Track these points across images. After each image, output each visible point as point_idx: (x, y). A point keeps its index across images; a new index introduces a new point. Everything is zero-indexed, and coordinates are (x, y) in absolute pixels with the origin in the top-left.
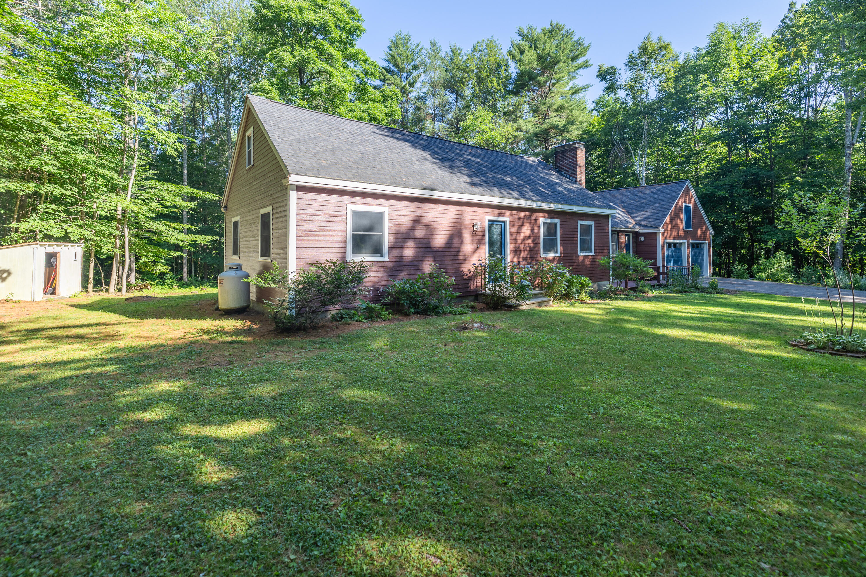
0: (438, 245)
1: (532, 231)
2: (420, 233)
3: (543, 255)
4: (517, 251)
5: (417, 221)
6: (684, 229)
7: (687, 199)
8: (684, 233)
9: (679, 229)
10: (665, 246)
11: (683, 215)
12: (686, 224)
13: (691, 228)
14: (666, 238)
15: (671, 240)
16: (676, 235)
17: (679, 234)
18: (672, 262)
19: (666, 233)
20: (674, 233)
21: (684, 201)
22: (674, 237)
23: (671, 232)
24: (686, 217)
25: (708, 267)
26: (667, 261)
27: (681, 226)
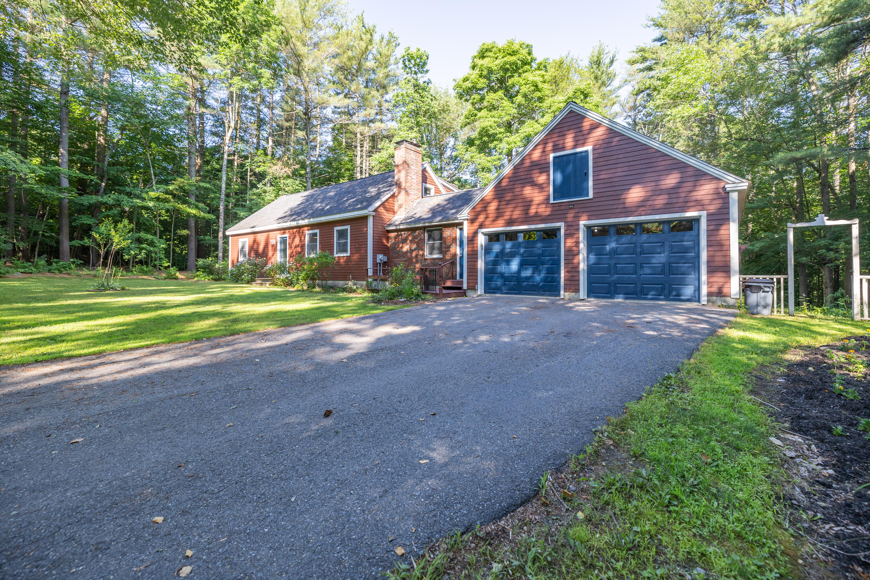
1: (301, 241)
2: (255, 246)
4: (291, 254)
5: (254, 241)
6: (552, 201)
7: (569, 140)
8: (549, 209)
9: (530, 206)
10: (481, 240)
11: (549, 175)
12: (559, 192)
13: (587, 195)
14: (481, 226)
15: (498, 228)
16: (515, 217)
17: (527, 214)
18: (514, 265)
19: (481, 218)
20: (507, 215)
21: (556, 149)
22: (510, 222)
23: (499, 214)
24: (559, 177)
25: (704, 277)
26: (495, 263)
27: (538, 197)
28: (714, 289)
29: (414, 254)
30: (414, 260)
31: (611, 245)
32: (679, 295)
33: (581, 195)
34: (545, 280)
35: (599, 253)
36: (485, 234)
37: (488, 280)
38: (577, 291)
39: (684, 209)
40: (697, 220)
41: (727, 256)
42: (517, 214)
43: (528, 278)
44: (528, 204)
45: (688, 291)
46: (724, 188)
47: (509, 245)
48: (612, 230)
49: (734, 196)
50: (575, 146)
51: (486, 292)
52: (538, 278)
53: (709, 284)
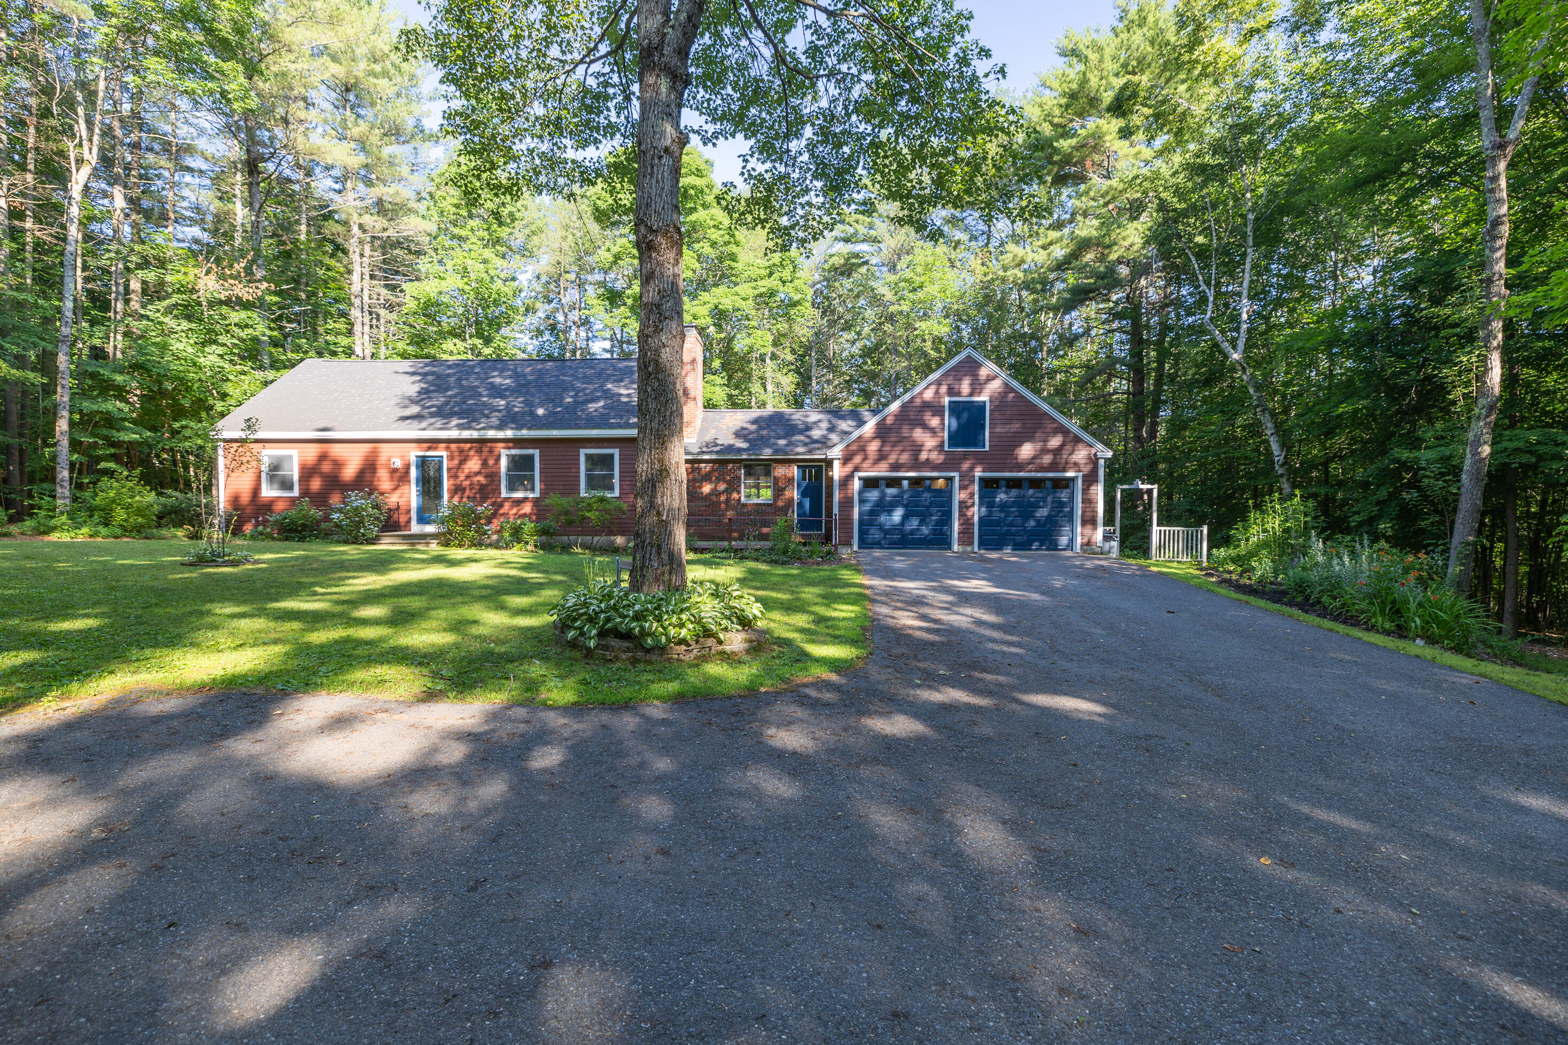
0: (347, 479)
1: (485, 464)
2: (326, 467)
3: (504, 494)
4: (457, 490)
5: (323, 457)
6: (946, 448)
7: (965, 387)
8: (942, 457)
9: (920, 451)
10: (856, 485)
11: (943, 420)
12: (956, 438)
13: (984, 446)
14: (857, 469)
15: (881, 471)
16: (901, 461)
17: (917, 459)
18: (897, 515)
19: (857, 459)
20: (892, 458)
21: (951, 392)
22: (896, 467)
23: (881, 457)
24: (954, 424)
25: (1079, 530)
26: (873, 513)
27: (930, 442)
28: (1085, 540)
29: (723, 498)
30: (723, 506)
31: (1001, 497)
32: (1057, 545)
33: (976, 446)
34: (934, 532)
35: (990, 505)
36: (860, 479)
37: (862, 533)
38: (972, 543)
39: (1064, 470)
40: (1073, 479)
41: (1095, 512)
42: (905, 458)
43: (912, 532)
44: (917, 449)
45: (1064, 541)
46: (1095, 455)
47: (891, 491)
48: (1003, 483)
49: (1102, 462)
50: (971, 395)
51: (860, 547)
52: (925, 530)
53: (1082, 535)
